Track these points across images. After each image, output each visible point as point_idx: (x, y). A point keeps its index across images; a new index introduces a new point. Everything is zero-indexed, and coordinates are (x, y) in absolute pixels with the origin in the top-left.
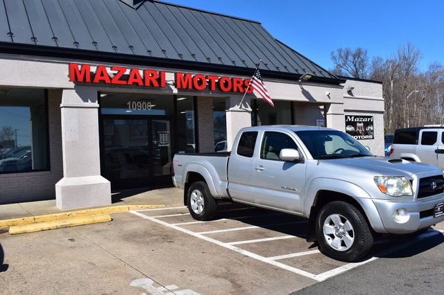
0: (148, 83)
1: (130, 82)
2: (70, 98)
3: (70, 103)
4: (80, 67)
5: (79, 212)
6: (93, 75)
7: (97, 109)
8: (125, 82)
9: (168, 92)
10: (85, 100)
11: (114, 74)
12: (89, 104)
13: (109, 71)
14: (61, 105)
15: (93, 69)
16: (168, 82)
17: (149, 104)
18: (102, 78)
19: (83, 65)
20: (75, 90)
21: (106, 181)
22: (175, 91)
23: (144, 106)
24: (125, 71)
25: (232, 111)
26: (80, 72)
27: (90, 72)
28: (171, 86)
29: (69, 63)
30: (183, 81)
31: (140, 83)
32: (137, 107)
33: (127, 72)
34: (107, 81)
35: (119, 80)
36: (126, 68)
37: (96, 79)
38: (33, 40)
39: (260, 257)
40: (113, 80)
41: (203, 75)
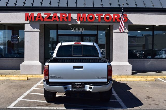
0: (61, 20)
1: (52, 20)
2: (28, 27)
3: (28, 30)
4: (30, 14)
5: (23, 75)
6: (35, 17)
7: (39, 32)
8: (50, 20)
9: (74, 23)
10: (34, 29)
11: (46, 16)
12: (36, 30)
13: (43, 15)
14: (25, 30)
15: (36, 15)
16: (75, 19)
17: (82, 29)
18: (39, 19)
19: (31, 13)
20: (29, 24)
21: (40, 64)
22: (79, 23)
23: (80, 30)
24: (51, 15)
25: (114, 32)
26: (30, 16)
27: (34, 16)
28: (77, 20)
29: (25, 13)
30: (81, 18)
31: (58, 20)
32: (76, 30)
33: (52, 15)
34: (42, 20)
35: (47, 19)
36: (51, 13)
37: (37, 19)
38: (15, 4)
39: (21, 99)
40: (44, 19)
41: (93, 14)
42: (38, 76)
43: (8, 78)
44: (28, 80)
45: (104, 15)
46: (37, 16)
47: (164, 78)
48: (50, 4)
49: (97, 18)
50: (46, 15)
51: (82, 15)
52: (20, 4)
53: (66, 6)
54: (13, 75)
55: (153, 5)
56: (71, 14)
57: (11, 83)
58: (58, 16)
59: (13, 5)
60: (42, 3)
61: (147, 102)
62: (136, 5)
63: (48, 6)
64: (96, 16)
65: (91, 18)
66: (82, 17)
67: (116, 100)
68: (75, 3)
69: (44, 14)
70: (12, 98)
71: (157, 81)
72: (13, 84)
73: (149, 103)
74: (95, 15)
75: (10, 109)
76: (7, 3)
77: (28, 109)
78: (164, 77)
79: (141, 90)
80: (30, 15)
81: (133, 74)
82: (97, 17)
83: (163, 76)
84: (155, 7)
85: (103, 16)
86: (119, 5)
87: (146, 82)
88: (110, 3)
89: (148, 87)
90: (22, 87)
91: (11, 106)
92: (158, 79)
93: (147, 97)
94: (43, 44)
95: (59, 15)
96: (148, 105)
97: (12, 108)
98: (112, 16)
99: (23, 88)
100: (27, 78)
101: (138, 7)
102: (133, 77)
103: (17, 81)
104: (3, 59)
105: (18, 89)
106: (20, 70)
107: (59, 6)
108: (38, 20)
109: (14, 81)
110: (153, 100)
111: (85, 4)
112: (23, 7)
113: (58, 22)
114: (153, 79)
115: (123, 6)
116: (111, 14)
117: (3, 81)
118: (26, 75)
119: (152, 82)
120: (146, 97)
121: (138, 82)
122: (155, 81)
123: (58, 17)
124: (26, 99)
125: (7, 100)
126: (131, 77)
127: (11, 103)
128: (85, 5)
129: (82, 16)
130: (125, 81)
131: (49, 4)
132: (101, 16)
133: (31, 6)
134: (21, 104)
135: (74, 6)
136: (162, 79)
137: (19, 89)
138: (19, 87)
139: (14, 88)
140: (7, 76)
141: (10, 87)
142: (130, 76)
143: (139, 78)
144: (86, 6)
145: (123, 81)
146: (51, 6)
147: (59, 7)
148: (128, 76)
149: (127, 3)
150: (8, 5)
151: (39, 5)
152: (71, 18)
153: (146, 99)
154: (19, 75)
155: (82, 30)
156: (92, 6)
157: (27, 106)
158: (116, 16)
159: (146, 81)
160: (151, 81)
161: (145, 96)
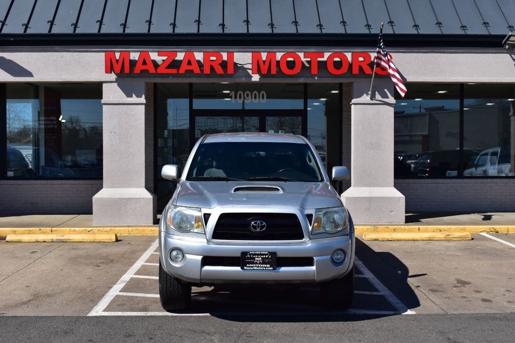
0: (207, 70)
1: (182, 70)
2: (112, 92)
3: (111, 99)
4: (117, 55)
5: (102, 229)
6: (133, 63)
7: (144, 106)
8: (174, 71)
9: (243, 80)
10: (129, 95)
11: (163, 61)
12: (134, 99)
13: (154, 56)
14: (103, 101)
15: (135, 56)
16: (245, 66)
17: (263, 94)
18: (144, 67)
19: (121, 52)
20: (116, 84)
21: (148, 196)
22: (256, 78)
23: (255, 98)
24: (176, 56)
25: (355, 104)
26: (117, 61)
27: (131, 61)
28: (250, 72)
29: (105, 52)
30: (261, 64)
31: (197, 70)
32: (244, 98)
33: (180, 56)
34: (152, 70)
35: (166, 68)
36: (177, 52)
37: (137, 70)
38: (73, 26)
39: (116, 291)
40: (158, 69)
41: (294, 53)
42: (144, 230)
43: (61, 238)
44: (117, 240)
45: (327, 55)
46: (137, 58)
47: (497, 232)
48: (174, 25)
49: (307, 65)
50: (165, 58)
51: (264, 56)
52: (88, 27)
53: (219, 30)
54: (73, 229)
55: (463, 27)
56: (235, 54)
57: (74, 249)
58: (197, 58)
59: (70, 30)
60: (150, 22)
61: (460, 295)
62: (416, 26)
63: (169, 30)
64: (303, 60)
65: (291, 65)
66: (264, 62)
67: (377, 290)
68: (244, 21)
69: (157, 53)
70: (91, 290)
71: (477, 239)
72: (81, 252)
73: (465, 297)
74: (301, 55)
75: (96, 316)
76: (52, 23)
77: (146, 316)
78: (497, 227)
79: (440, 265)
80: (118, 58)
81: (408, 220)
82: (307, 61)
83: (494, 226)
84: (469, 32)
85: (323, 57)
86: (368, 26)
87: (447, 244)
88: (344, 23)
89: (457, 255)
90: (109, 260)
91: (98, 311)
92: (481, 233)
93: (458, 283)
94: (153, 139)
95: (199, 56)
96: (465, 303)
97: (102, 315)
98: (350, 59)
99: (111, 264)
100: (116, 235)
101: (421, 32)
102: (410, 231)
103: (87, 246)
104: (39, 182)
105: (99, 266)
106: (91, 213)
107: (200, 32)
108: (141, 70)
109: (81, 246)
110: (476, 289)
111: (272, 25)
112: (99, 35)
113: (198, 76)
114: (467, 234)
115: (381, 30)
116: (346, 54)
117: (49, 246)
118: (109, 229)
119: (463, 242)
120: (456, 282)
121: (425, 242)
122: (473, 239)
123: (198, 62)
124: (130, 292)
125: (80, 294)
126: (404, 231)
127: (95, 302)
128: (272, 28)
129: (264, 58)
130: (388, 240)
131: (172, 26)
132: (319, 59)
133: (120, 31)
134: (123, 305)
135: (243, 30)
136: (490, 234)
137: (102, 266)
138: (101, 261)
139: (87, 264)
140: (56, 231)
141: (74, 260)
142: (403, 227)
143: (426, 231)
144: (276, 31)
145: (383, 241)
146: (177, 31)
147: (198, 35)
148: (396, 227)
149: (391, 22)
150: (55, 30)
151: (142, 29)
152: (235, 64)
153: (456, 287)
154: (90, 229)
155: (263, 98)
156: (294, 31)
157: (140, 311)
158: (361, 59)
159: (449, 241)
160: (462, 239)
161: (452, 280)
